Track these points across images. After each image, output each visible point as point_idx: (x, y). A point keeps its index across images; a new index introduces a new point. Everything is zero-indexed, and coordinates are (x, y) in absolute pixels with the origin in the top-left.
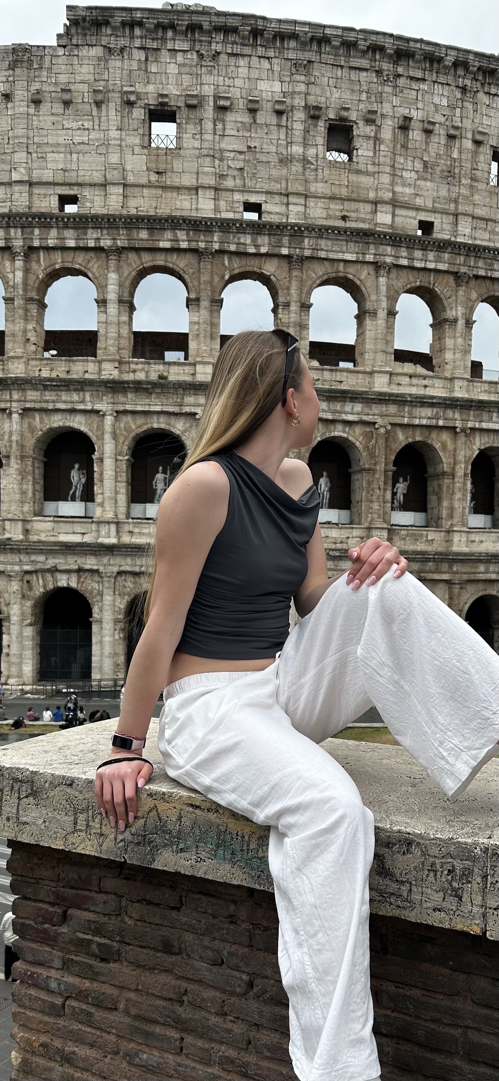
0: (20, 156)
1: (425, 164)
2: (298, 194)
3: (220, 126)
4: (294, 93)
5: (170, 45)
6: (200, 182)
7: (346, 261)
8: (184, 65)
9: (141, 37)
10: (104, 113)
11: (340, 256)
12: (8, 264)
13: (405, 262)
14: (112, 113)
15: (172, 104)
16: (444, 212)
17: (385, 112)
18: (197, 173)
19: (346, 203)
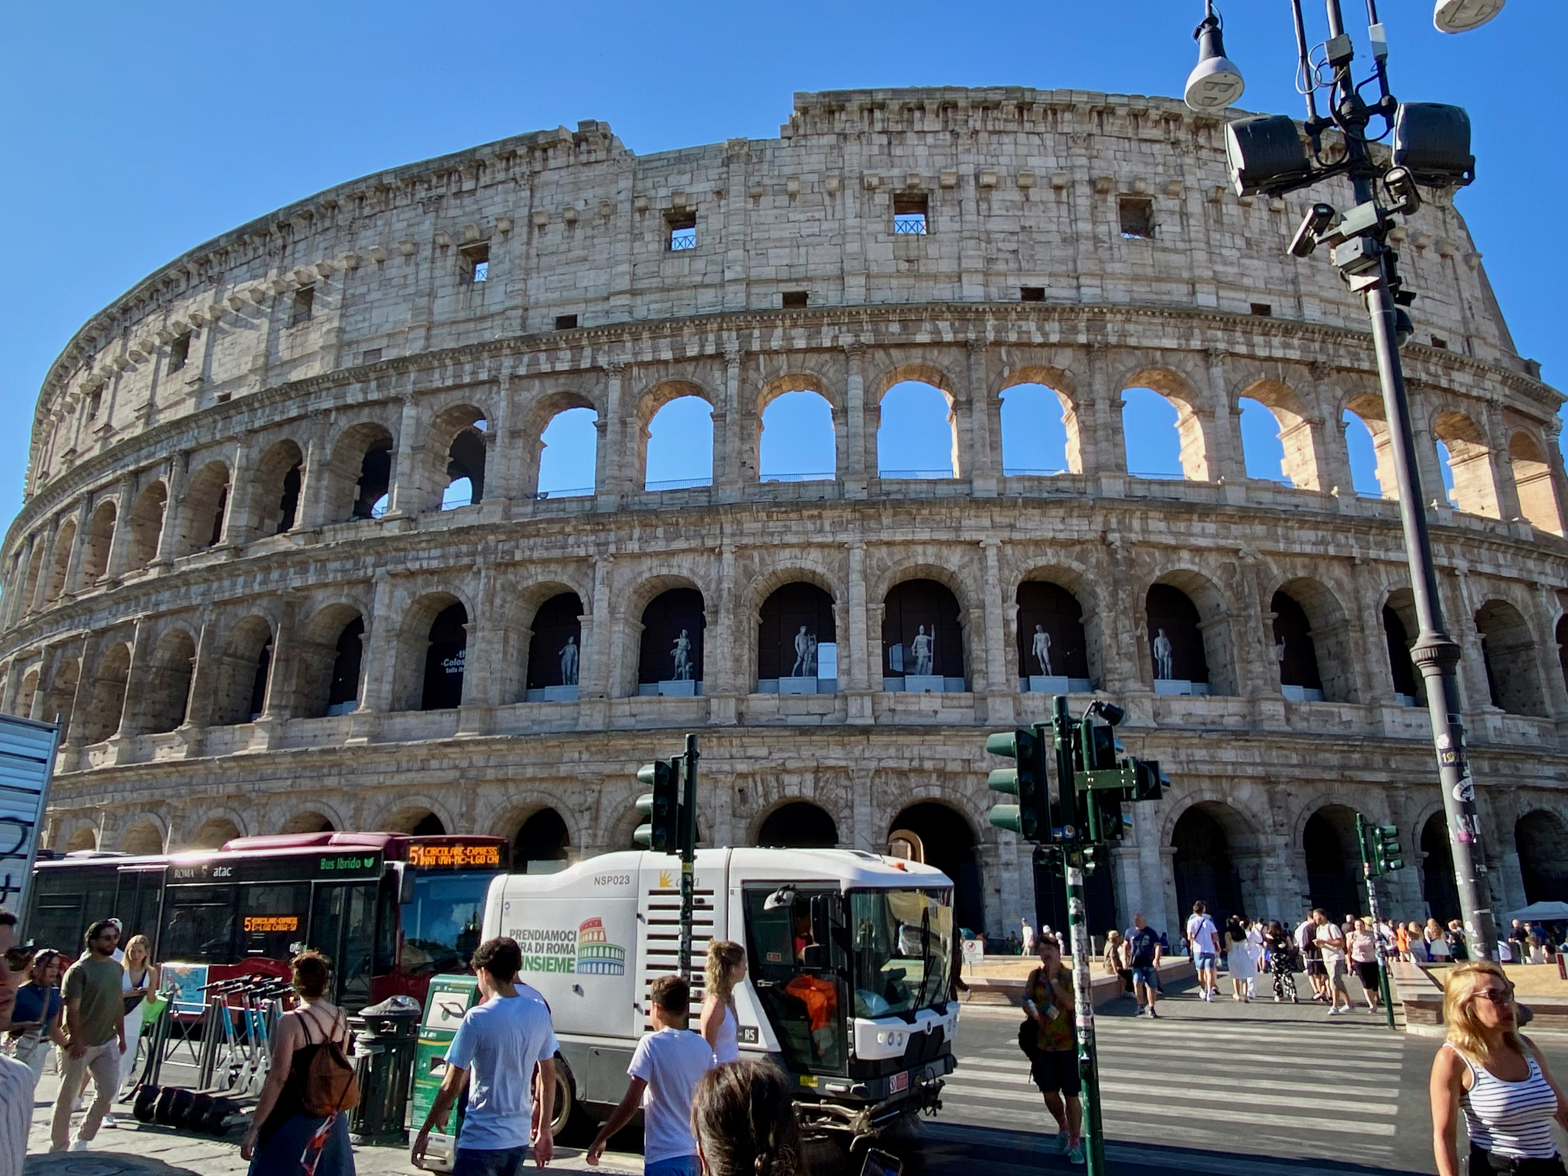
0: (737, 253)
1: (1248, 242)
2: (1092, 275)
3: (984, 206)
4: (1072, 168)
5: (917, 127)
6: (963, 265)
7: (1164, 350)
8: (935, 146)
9: (883, 121)
10: (838, 201)
11: (1156, 343)
12: (717, 374)
13: (1242, 349)
14: (849, 201)
15: (923, 186)
16: (1282, 294)
17: (1188, 184)
18: (959, 258)
19: (1154, 284)
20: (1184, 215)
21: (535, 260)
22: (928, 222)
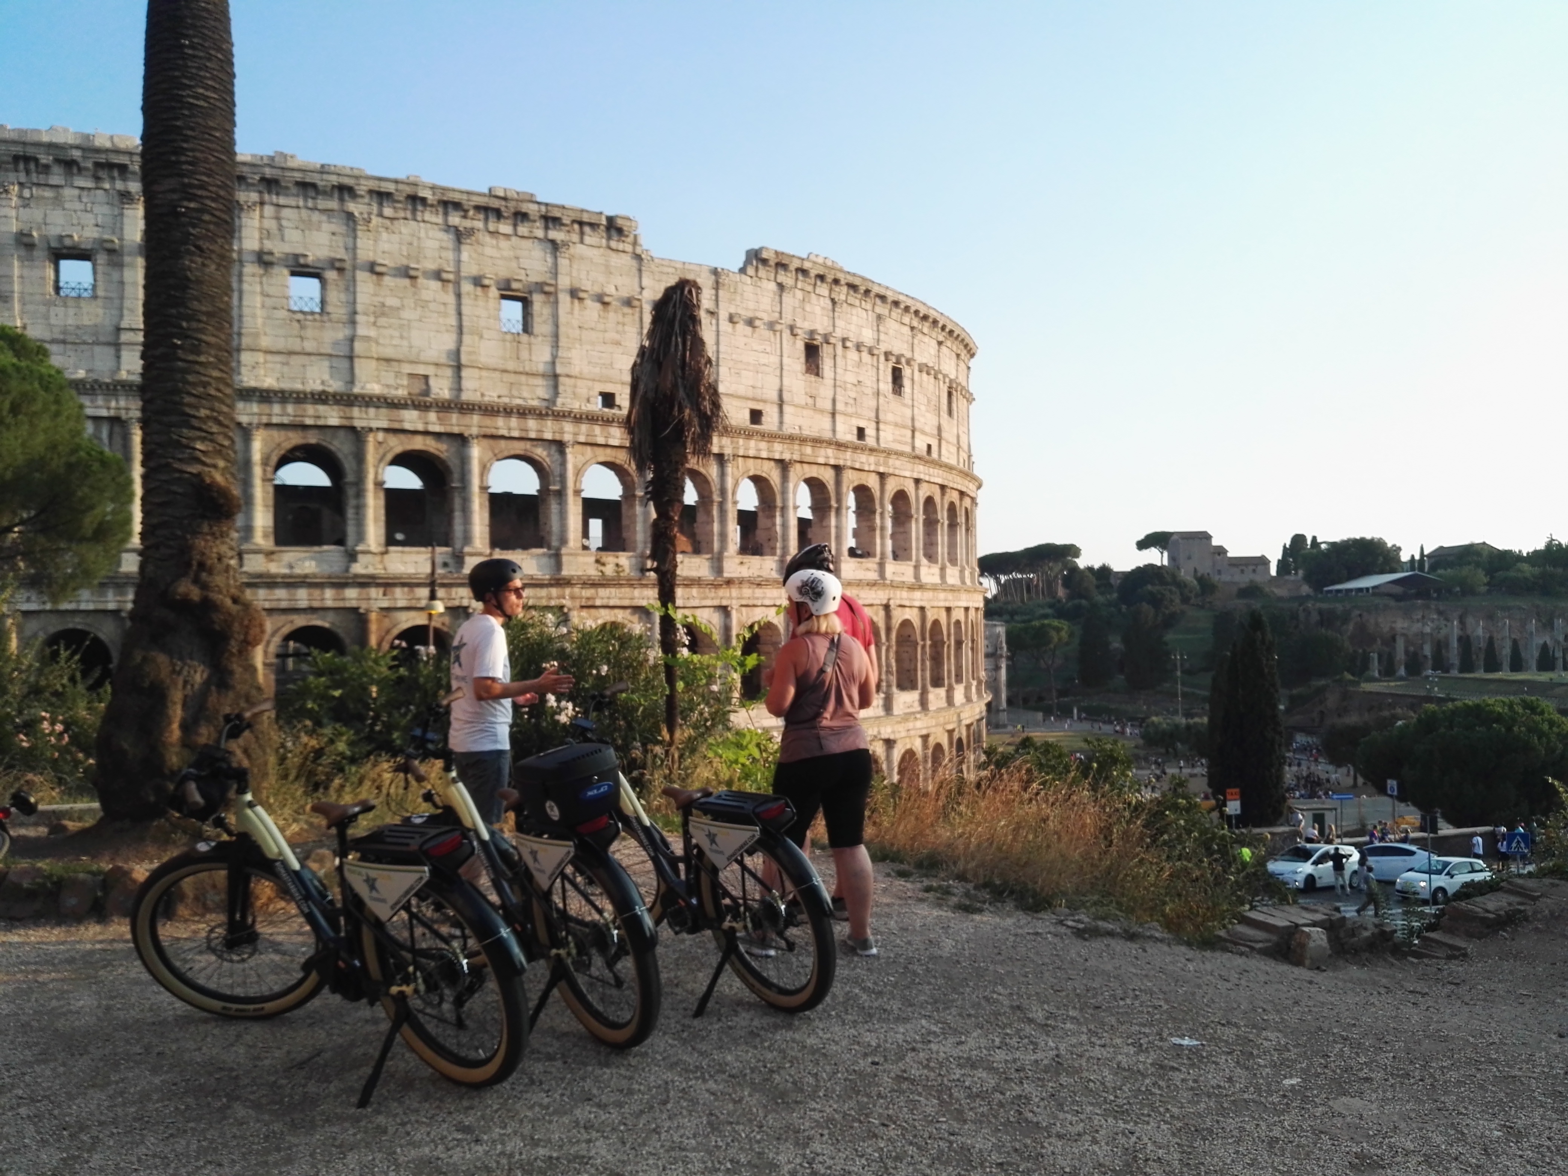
0: (725, 370)
3: (844, 362)
4: (879, 341)
5: (818, 292)
8: (825, 309)
9: (804, 282)
10: (778, 340)
11: (904, 473)
12: (715, 468)
13: (927, 478)
14: (785, 342)
15: (819, 340)
16: (935, 437)
17: (915, 358)
18: (833, 400)
19: (901, 429)
20: (912, 380)
21: (578, 331)
22: (818, 367)
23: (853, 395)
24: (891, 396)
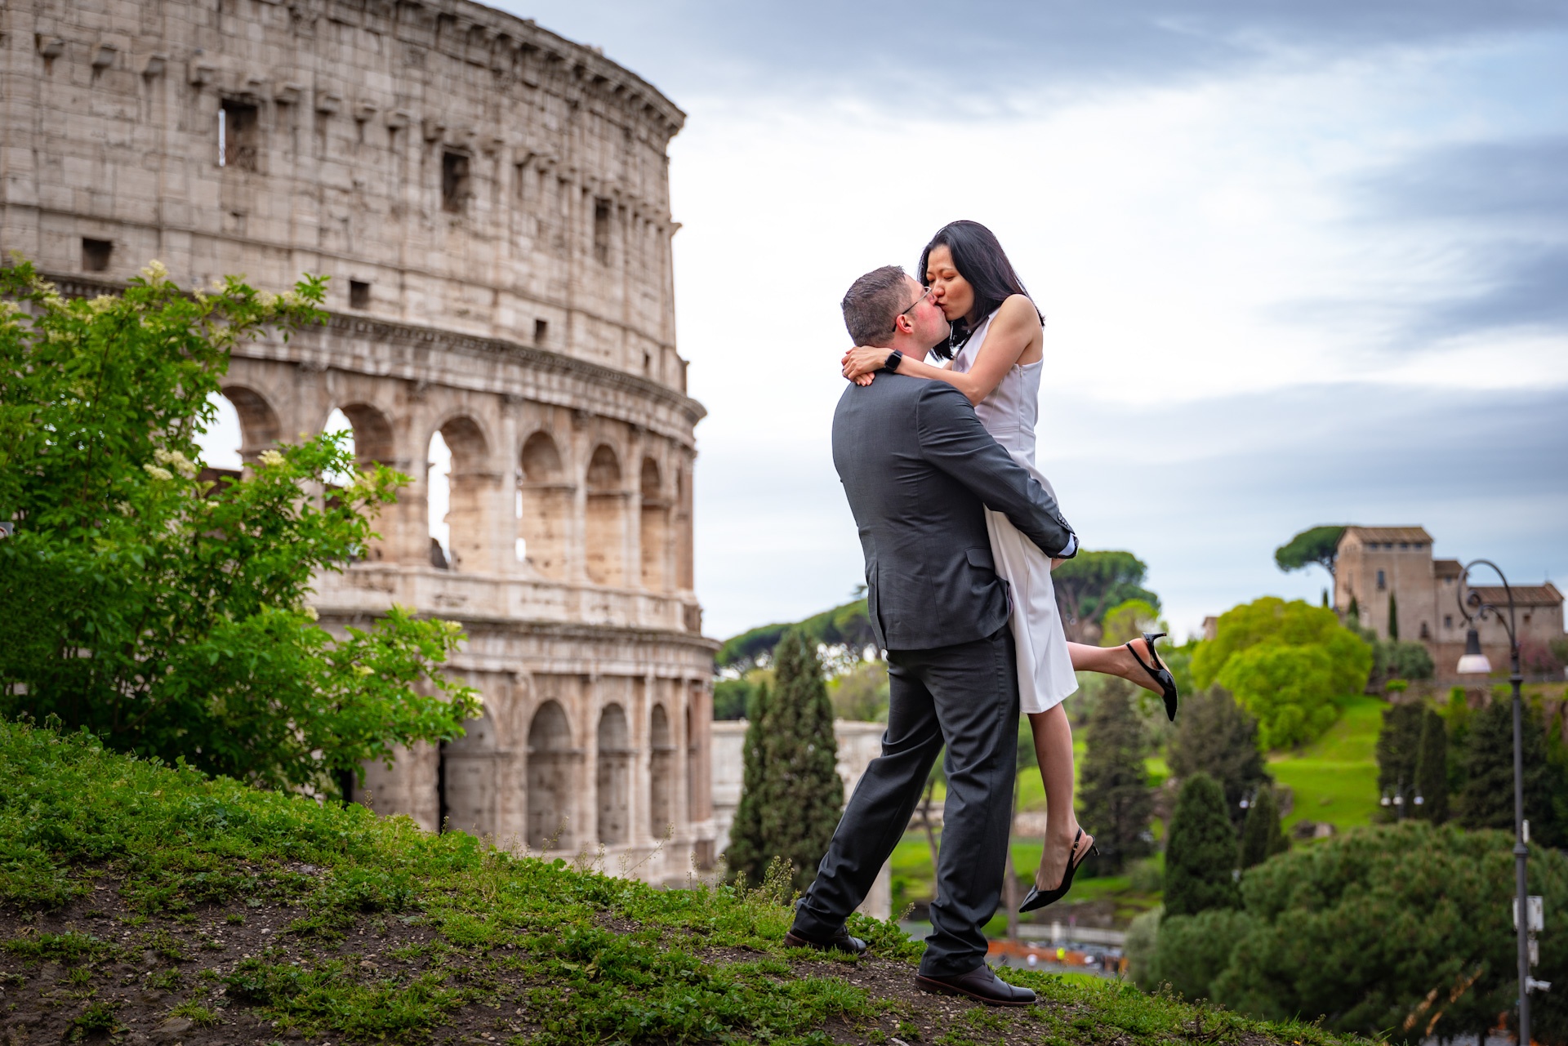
2: (416, 272)
3: (319, 143)
6: (295, 239)
7: (471, 391)
8: (271, 28)
10: (157, 96)
11: (466, 382)
16: (557, 306)
17: (503, 138)
20: (495, 183)
22: (254, 153)
23: (341, 211)
24: (441, 218)
